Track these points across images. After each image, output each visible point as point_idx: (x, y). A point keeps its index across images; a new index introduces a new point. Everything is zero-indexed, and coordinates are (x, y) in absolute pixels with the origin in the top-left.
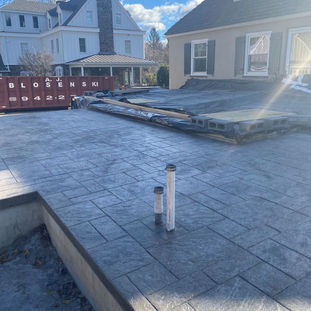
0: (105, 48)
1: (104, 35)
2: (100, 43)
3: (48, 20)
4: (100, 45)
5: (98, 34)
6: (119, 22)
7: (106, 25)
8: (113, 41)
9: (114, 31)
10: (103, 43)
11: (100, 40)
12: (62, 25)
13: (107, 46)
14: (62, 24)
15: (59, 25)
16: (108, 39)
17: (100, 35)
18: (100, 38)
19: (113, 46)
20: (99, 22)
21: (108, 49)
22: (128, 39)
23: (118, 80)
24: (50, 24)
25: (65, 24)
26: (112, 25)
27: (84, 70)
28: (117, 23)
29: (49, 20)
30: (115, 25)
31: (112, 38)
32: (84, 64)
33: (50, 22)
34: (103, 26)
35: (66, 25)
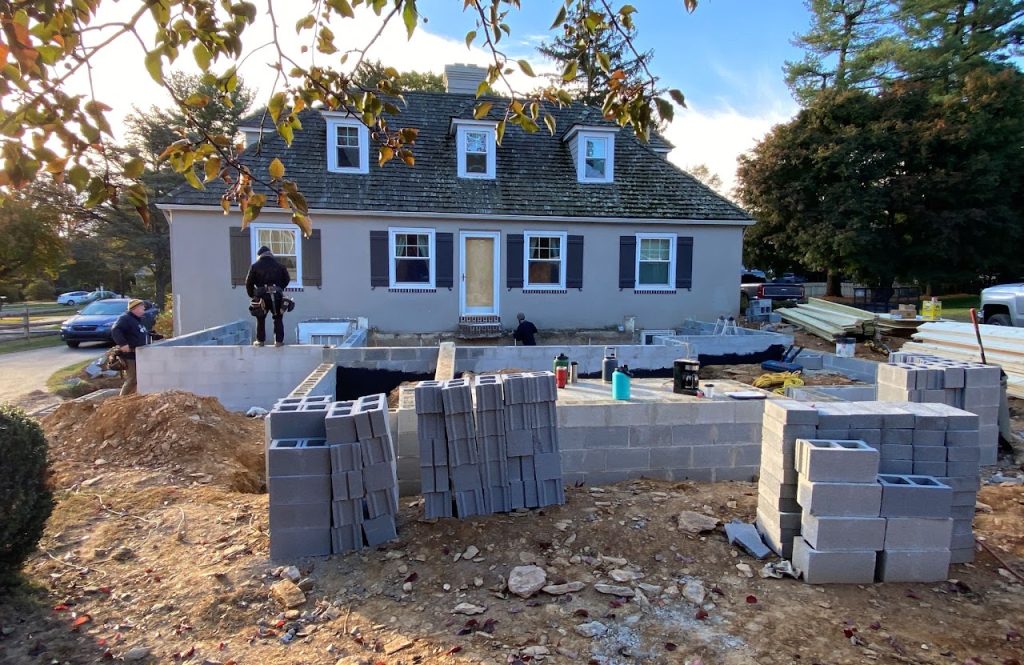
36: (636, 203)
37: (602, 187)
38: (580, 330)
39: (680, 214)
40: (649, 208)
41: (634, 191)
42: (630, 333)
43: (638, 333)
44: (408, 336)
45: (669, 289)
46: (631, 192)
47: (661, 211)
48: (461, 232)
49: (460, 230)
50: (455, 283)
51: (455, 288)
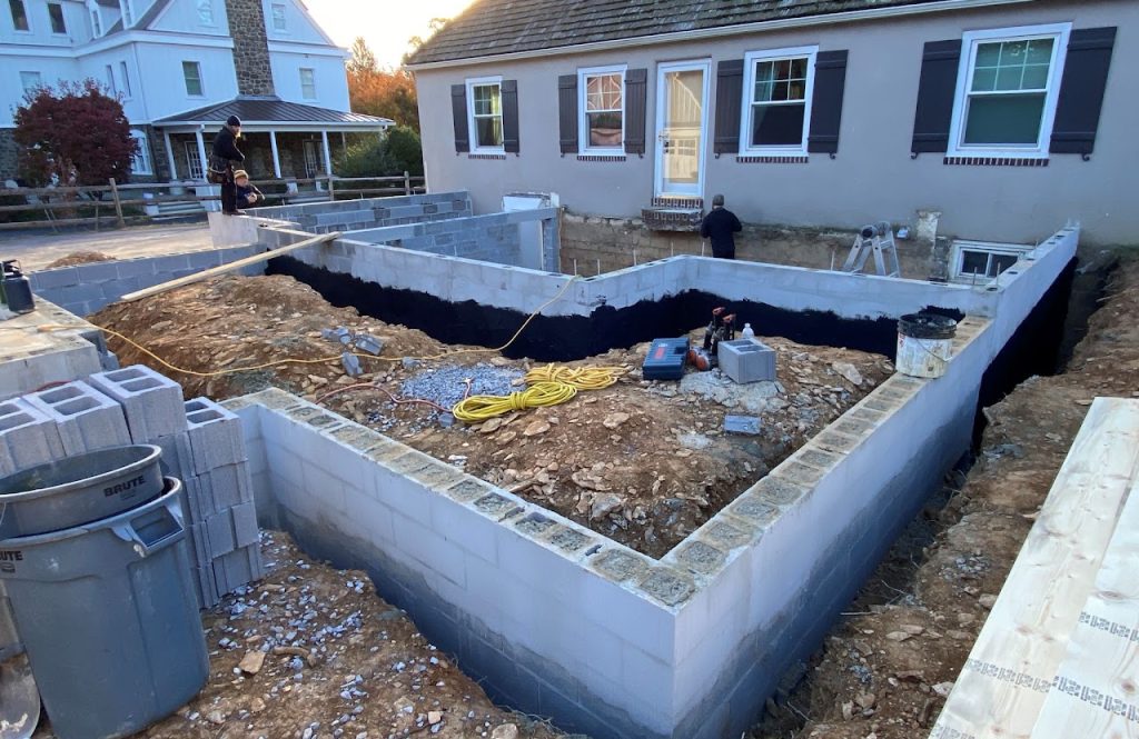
0: (251, 87)
1: (247, 54)
2: (238, 73)
3: (92, 15)
4: (239, 78)
5: (231, 53)
6: (281, 23)
7: (249, 30)
8: (270, 69)
9: (271, 47)
10: (246, 74)
11: (237, 67)
12: (133, 29)
13: (258, 82)
14: (133, 25)
15: (126, 26)
16: (257, 64)
17: (235, 55)
18: (236, 62)
19: (271, 81)
20: (230, 22)
21: (261, 89)
22: (307, 64)
23: (290, 161)
24: (97, 25)
25: (143, 26)
26: (263, 30)
27: (204, 139)
28: (276, 27)
29: (95, 13)
30: (272, 32)
31: (268, 62)
32: (203, 126)
33: (96, 19)
34: (242, 33)
35: (145, 29)
38: (826, 230)
42: (926, 244)
43: (944, 245)
44: (597, 221)
45: (1036, 156)
48: (660, 65)
49: (658, 62)
50: (648, 147)
51: (647, 155)
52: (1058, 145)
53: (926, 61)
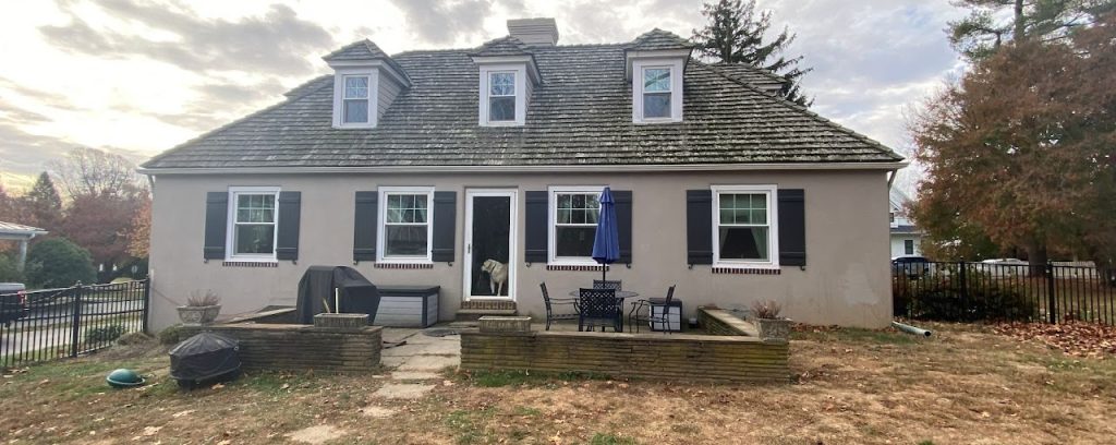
36: (712, 145)
37: (666, 128)
39: (778, 156)
40: (730, 150)
41: (710, 130)
45: (768, 267)
46: (707, 132)
47: (749, 152)
48: (468, 190)
49: (466, 187)
50: (457, 257)
51: (457, 263)
52: (784, 260)
53: (689, 203)
